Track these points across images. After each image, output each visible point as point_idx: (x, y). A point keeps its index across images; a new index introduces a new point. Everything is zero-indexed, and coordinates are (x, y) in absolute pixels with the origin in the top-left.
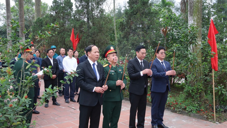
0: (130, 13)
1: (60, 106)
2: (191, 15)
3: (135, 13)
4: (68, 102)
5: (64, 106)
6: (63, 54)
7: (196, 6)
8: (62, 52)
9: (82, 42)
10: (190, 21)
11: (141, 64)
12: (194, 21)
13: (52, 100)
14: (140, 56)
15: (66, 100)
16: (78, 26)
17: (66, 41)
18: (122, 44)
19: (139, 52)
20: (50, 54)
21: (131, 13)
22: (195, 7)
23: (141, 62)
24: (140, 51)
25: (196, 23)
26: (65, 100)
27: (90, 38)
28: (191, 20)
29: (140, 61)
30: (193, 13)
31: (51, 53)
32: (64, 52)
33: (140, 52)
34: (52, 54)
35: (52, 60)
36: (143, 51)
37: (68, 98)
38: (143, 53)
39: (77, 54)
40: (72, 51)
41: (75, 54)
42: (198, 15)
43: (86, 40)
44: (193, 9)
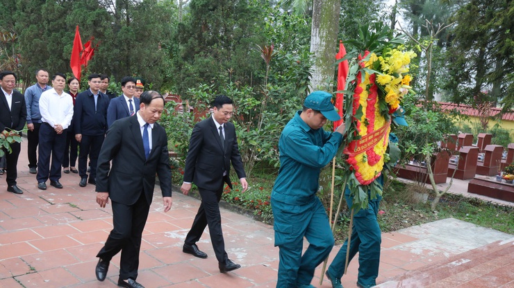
0: (200, 7)
1: (22, 196)
2: (317, 26)
3: (211, 7)
4: (43, 188)
5: (33, 195)
6: (44, 84)
7: (327, 7)
8: (42, 78)
9: (97, 57)
10: (315, 38)
11: (219, 131)
12: (321, 38)
13: (7, 180)
14: (220, 117)
15: (39, 183)
16: (90, 23)
17: (65, 50)
18: (182, 71)
19: (218, 109)
20: (6, 83)
21: (202, 6)
22: (325, 9)
23: (220, 128)
24: (222, 107)
25: (324, 43)
26: (37, 182)
27: (116, 51)
28: (316, 36)
29: (218, 125)
30: (320, 21)
31: (9, 81)
32: (44, 78)
33: (221, 110)
34: (10, 83)
35: (11, 95)
36: (228, 109)
37: (45, 179)
38: (226, 113)
39: (75, 85)
40: (62, 78)
41: (71, 84)
42: (330, 26)
43: (105, 54)
44: (322, 14)
